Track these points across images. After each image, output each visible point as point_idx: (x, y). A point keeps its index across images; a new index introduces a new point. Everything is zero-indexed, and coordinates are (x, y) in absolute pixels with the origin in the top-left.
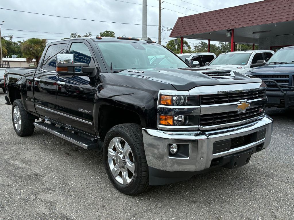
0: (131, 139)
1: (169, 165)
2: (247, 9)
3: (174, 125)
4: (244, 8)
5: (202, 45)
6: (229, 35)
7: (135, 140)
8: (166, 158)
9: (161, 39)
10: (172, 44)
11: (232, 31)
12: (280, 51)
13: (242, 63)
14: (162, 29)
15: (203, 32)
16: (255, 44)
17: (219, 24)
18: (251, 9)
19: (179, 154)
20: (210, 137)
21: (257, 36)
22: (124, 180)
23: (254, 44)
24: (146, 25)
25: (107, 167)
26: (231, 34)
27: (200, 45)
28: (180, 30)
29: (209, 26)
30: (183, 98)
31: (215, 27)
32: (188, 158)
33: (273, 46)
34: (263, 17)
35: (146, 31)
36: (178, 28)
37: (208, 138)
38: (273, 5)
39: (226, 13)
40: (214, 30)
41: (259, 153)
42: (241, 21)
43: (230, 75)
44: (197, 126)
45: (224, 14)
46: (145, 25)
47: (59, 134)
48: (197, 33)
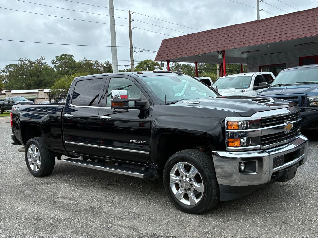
0: (199, 162)
1: (237, 181)
2: (237, 30)
3: (241, 146)
4: (234, 28)
5: (175, 66)
6: (220, 56)
7: (203, 163)
8: (235, 176)
9: (133, 62)
10: (142, 66)
11: (223, 52)
12: (282, 73)
13: (245, 87)
14: (134, 50)
15: (192, 55)
16: (243, 64)
17: (209, 46)
18: (242, 29)
19: (246, 170)
20: (271, 154)
21: (245, 56)
22: (192, 201)
23: (241, 64)
24: (116, 47)
25: (170, 192)
26: (223, 56)
27: (173, 66)
28: (166, 54)
29: (198, 48)
30: (245, 122)
31: (205, 49)
32: (256, 173)
33: (262, 65)
34: (255, 38)
35: (116, 53)
36: (163, 52)
37: (269, 155)
38: (264, 25)
39: (216, 34)
40: (204, 52)
41: (302, 166)
42: (233, 41)
43: (270, 101)
44: (259, 146)
45: (213, 35)
46: (114, 47)
47: (103, 167)
48: (186, 56)
